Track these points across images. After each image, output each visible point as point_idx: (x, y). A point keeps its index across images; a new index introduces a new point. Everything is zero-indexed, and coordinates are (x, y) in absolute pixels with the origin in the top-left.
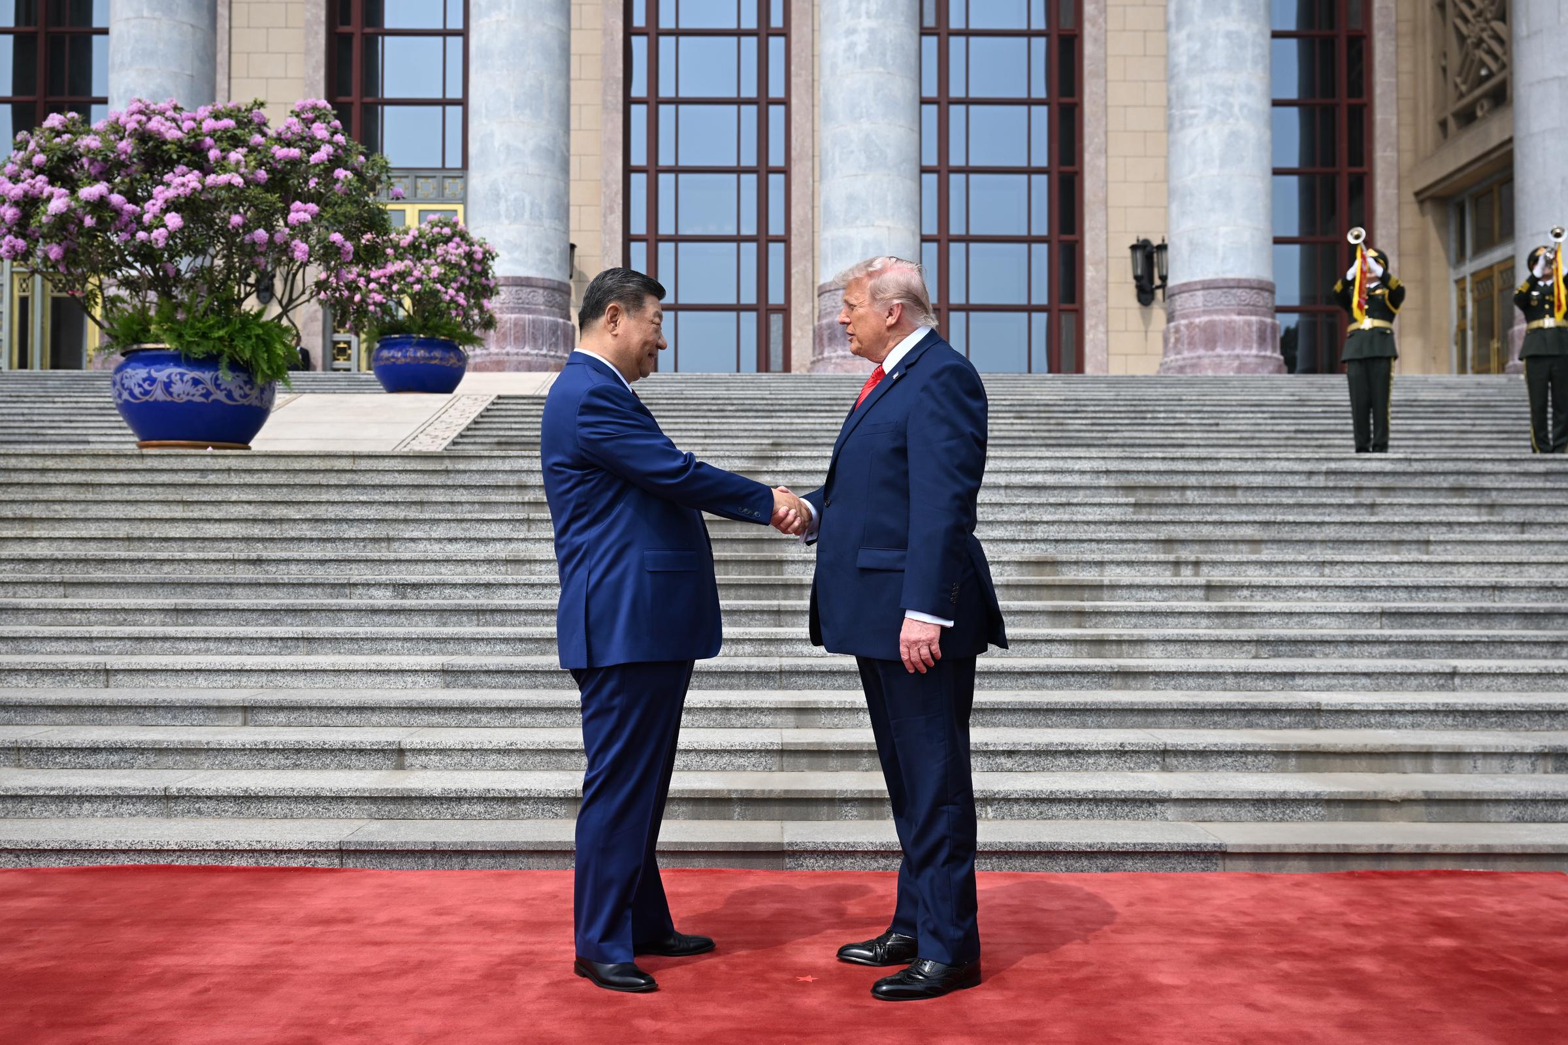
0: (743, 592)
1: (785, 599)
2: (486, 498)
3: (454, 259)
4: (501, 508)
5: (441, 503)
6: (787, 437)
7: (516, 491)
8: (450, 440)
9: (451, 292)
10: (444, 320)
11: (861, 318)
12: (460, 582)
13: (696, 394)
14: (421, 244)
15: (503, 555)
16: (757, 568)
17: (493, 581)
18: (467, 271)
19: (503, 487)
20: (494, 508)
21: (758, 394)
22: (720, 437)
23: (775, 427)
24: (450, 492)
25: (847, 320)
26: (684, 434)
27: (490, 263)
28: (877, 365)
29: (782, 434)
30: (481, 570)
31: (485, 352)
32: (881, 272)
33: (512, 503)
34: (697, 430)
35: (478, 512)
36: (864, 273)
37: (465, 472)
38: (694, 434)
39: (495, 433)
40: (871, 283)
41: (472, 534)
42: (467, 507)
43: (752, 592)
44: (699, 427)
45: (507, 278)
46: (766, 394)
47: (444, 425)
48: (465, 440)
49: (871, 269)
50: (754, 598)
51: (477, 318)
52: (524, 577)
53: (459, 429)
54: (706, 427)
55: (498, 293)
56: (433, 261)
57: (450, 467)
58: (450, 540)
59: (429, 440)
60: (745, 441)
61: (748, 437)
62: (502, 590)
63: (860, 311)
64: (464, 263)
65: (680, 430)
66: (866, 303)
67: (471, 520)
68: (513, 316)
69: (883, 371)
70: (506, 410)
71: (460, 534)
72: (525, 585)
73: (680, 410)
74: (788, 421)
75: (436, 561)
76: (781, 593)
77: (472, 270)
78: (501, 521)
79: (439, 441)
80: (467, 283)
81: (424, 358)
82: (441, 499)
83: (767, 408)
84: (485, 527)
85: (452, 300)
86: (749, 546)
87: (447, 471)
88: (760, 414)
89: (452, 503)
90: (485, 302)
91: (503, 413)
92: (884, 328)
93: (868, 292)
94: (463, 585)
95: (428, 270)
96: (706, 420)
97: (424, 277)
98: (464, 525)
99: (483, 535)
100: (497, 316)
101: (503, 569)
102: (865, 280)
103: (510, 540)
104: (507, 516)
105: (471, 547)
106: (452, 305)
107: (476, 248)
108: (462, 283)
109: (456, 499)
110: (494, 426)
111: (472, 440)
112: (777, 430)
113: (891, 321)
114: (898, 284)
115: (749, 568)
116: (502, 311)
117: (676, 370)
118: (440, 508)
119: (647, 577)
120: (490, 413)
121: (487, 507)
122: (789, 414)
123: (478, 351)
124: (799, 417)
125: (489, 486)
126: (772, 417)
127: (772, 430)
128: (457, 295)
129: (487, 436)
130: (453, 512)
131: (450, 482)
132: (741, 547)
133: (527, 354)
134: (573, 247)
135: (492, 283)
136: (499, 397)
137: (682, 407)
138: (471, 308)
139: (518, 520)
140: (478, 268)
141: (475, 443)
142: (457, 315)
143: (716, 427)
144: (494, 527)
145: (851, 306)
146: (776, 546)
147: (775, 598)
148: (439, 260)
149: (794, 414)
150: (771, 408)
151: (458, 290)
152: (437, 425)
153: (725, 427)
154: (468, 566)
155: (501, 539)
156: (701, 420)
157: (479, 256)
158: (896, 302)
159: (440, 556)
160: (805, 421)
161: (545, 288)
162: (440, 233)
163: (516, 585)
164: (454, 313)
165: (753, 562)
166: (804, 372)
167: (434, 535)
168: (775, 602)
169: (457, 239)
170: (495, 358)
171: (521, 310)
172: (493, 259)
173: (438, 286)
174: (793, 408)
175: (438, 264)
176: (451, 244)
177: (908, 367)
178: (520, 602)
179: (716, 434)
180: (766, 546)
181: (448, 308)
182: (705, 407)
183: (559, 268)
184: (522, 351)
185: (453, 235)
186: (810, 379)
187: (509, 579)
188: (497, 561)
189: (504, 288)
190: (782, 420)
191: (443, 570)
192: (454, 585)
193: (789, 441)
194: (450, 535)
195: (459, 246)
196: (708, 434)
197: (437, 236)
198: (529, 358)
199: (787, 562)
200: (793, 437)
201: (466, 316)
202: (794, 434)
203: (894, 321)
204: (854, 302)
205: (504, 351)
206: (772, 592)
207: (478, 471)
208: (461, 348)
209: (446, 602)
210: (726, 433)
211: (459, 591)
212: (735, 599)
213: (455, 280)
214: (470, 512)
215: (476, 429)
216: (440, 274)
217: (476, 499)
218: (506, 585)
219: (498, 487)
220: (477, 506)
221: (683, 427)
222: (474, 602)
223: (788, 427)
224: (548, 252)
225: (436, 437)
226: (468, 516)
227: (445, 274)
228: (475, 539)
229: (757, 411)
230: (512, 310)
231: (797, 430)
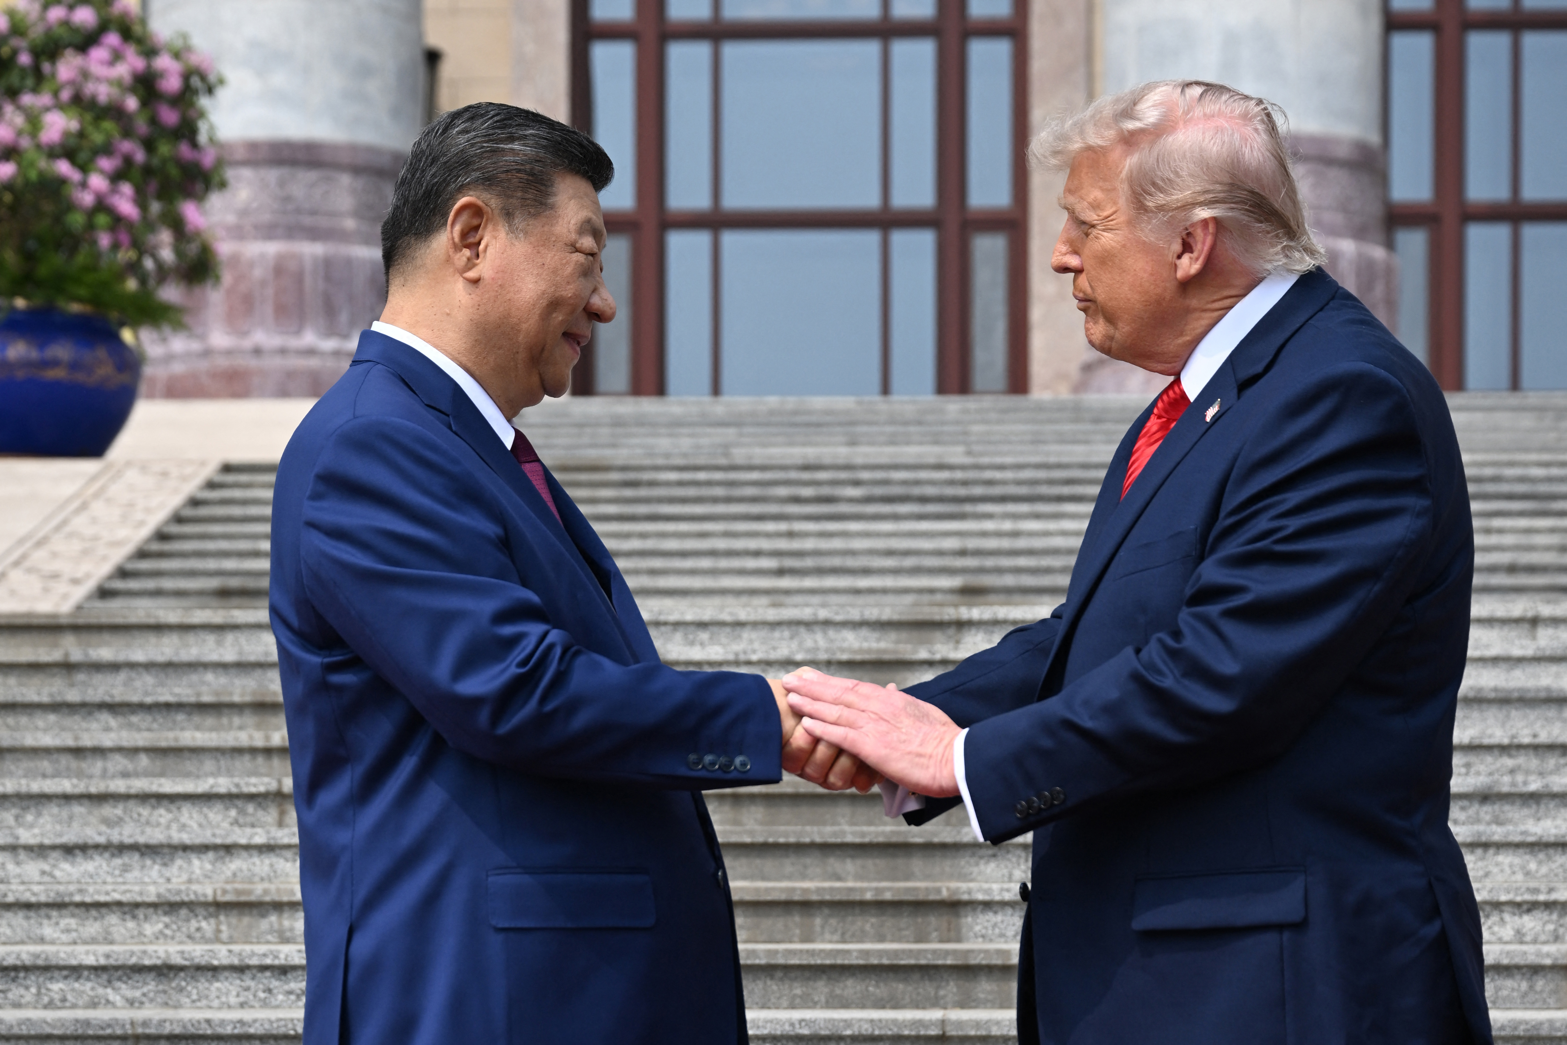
0: (851, 987)
1: (963, 1004)
2: (167, 737)
3: (103, 93)
4: (209, 764)
5: (47, 751)
6: (999, 571)
7: (249, 719)
8: (90, 585)
9: (98, 182)
10: (81, 258)
11: (1105, 259)
12: (90, 961)
13: (759, 454)
14: (15, 53)
15: (207, 891)
16: (889, 922)
17: (177, 960)
18: (142, 126)
19: (217, 708)
20: (190, 765)
21: (930, 452)
22: (820, 572)
23: (972, 543)
24: (75, 722)
25: (1073, 261)
26: (724, 563)
27: (204, 102)
28: (1163, 381)
29: (990, 562)
30: (149, 929)
31: (195, 346)
32: (1158, 131)
33: (238, 751)
34: (757, 554)
35: (147, 774)
36: (1111, 134)
37: (114, 667)
38: (751, 563)
39: (211, 564)
40: (1130, 162)
41: (128, 833)
42: (119, 762)
43: (874, 988)
44: (765, 544)
45: (253, 146)
46: (956, 454)
47: (76, 546)
48: (133, 584)
49: (1131, 125)
50: (880, 1005)
51: (167, 254)
52: (261, 949)
53: (117, 556)
54: (783, 544)
55: (223, 185)
56: (45, 99)
57: (76, 655)
58: (69, 850)
59: (35, 584)
60: (889, 582)
61: (896, 572)
62: (202, 984)
63: (1106, 239)
64: (132, 103)
65: (713, 553)
66: (1121, 218)
67: (126, 797)
68: (272, 248)
69: (1183, 396)
70: (245, 502)
71: (94, 834)
72: (263, 968)
73: (715, 500)
74: (1007, 525)
75: (28, 906)
76: (951, 988)
77: (154, 121)
78: (208, 798)
79: (62, 587)
80: (140, 156)
81: (27, 364)
82: (47, 740)
83: (950, 491)
84: (162, 815)
85: (101, 206)
86: (872, 863)
87: (68, 667)
88: (931, 508)
89: (78, 752)
90: (190, 211)
91: (237, 511)
92: (1171, 286)
93: (1123, 191)
94: (98, 970)
95: (34, 121)
96: (783, 526)
97: (25, 143)
98: (109, 811)
99: (156, 836)
100: (224, 248)
101: (207, 926)
102: (1116, 153)
103: (229, 849)
104: (223, 784)
105: (126, 869)
106: (102, 219)
107: (163, 62)
108: (128, 161)
109: (87, 741)
110: (210, 545)
111: (150, 584)
112: (978, 553)
113: (1189, 266)
114: (1205, 165)
115: (870, 922)
116: (238, 233)
117: (716, 390)
118: (45, 765)
119: (496, 942)
120: (203, 511)
121: (171, 761)
122: (1011, 508)
123: (179, 344)
124: (1037, 516)
125: (179, 706)
126: (962, 517)
127: (963, 553)
128: (114, 190)
129: (192, 574)
130: (80, 774)
131: (73, 696)
132: (850, 866)
133: (310, 352)
134: (433, 58)
135: (208, 159)
136: (227, 468)
137: (719, 492)
138: (149, 226)
139: (251, 797)
140: (169, 116)
141: (158, 593)
142: (116, 246)
143: (809, 544)
144: (189, 815)
145: (1084, 227)
146: (946, 864)
147: (935, 1003)
148: (66, 95)
149: (1024, 508)
150: (962, 491)
151: (116, 177)
152: (58, 544)
153: (837, 544)
154: (113, 919)
155: (203, 849)
156: (770, 526)
157: (172, 84)
158: (1203, 213)
159: (40, 893)
160: (1052, 526)
161: (357, 170)
162: (66, 23)
163: (241, 969)
164: (104, 240)
165: (880, 906)
166: (1064, 394)
167: (26, 836)
168: (935, 1014)
169: (113, 39)
170: (222, 363)
171: (293, 231)
172: (210, 90)
173: (63, 167)
174: (1023, 490)
175: (60, 106)
176: (99, 54)
177: (1244, 386)
178: (247, 1015)
179: (809, 562)
180: (917, 864)
181: (90, 226)
182: (783, 491)
183: (396, 113)
184: (294, 343)
185: (103, 28)
186: (1077, 412)
187: (222, 955)
188: (191, 906)
189: (247, 173)
190: (989, 525)
191: (48, 931)
192: (75, 971)
193: (1009, 580)
194: (70, 837)
195: (117, 57)
196: (789, 563)
197: (61, 31)
198: (313, 363)
199: (972, 905)
200: (1018, 571)
201: (141, 248)
202: (1022, 562)
203: (1195, 268)
204: (1091, 216)
205: (248, 343)
206: (928, 988)
207: (149, 666)
208: (127, 335)
209: (50, 1015)
210: (837, 562)
211: (87, 987)
212: (828, 1005)
213: (107, 150)
214: (125, 775)
215: (161, 555)
216: (66, 134)
217: (141, 739)
218: (213, 971)
219: (202, 708)
220: (144, 760)
221: (721, 544)
222: (125, 1014)
223: (1005, 543)
224: (364, 70)
225: (55, 576)
226: (119, 786)
227: (81, 134)
228: (135, 847)
229: (923, 500)
230: (268, 232)
231: (1030, 552)
